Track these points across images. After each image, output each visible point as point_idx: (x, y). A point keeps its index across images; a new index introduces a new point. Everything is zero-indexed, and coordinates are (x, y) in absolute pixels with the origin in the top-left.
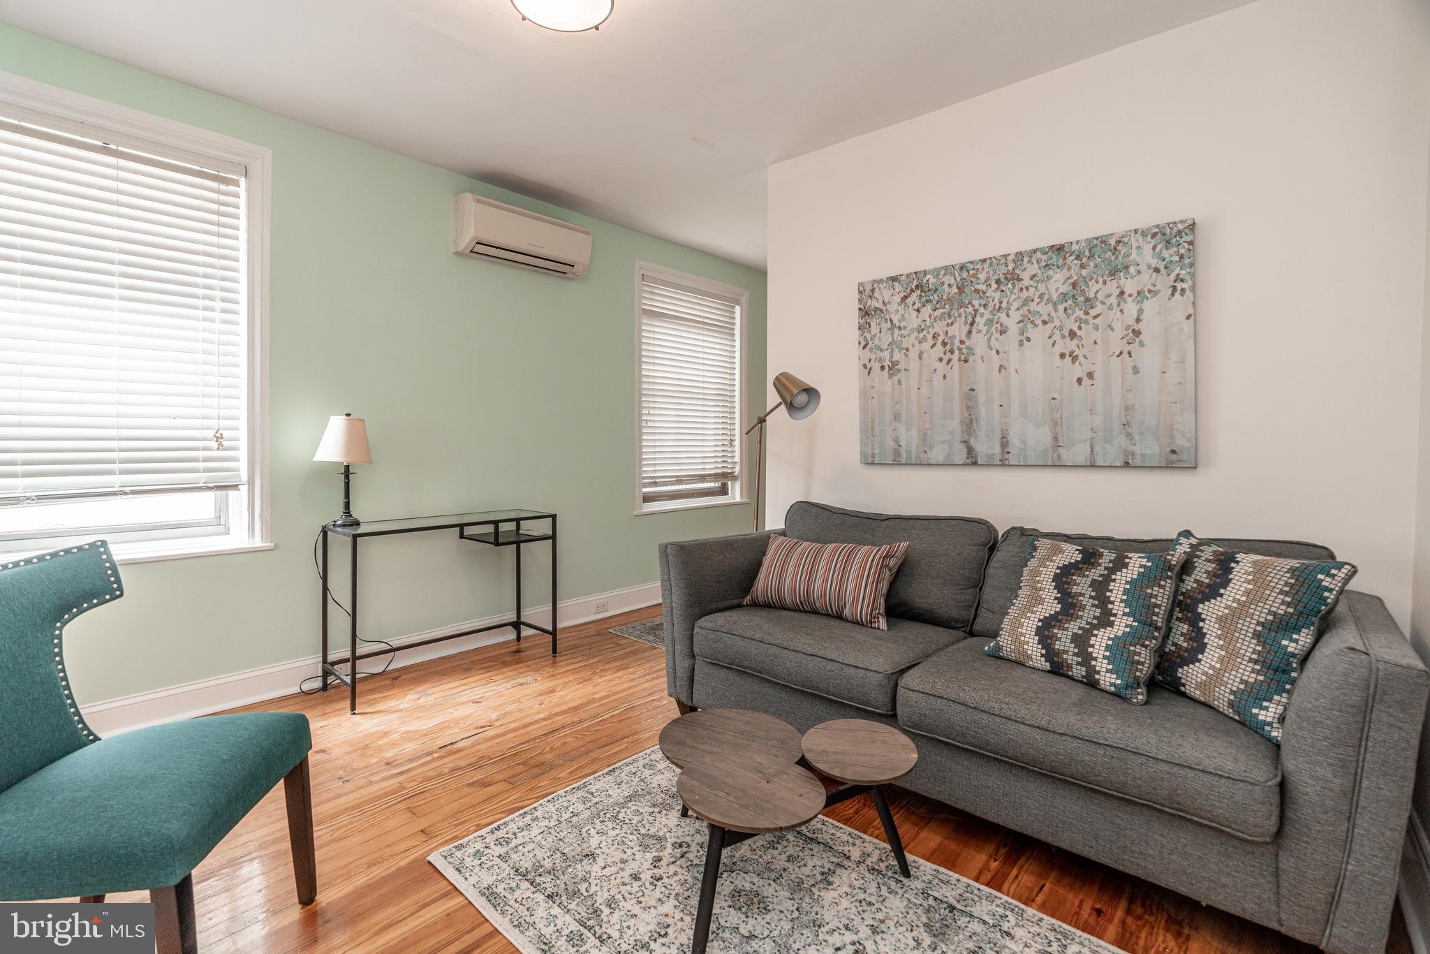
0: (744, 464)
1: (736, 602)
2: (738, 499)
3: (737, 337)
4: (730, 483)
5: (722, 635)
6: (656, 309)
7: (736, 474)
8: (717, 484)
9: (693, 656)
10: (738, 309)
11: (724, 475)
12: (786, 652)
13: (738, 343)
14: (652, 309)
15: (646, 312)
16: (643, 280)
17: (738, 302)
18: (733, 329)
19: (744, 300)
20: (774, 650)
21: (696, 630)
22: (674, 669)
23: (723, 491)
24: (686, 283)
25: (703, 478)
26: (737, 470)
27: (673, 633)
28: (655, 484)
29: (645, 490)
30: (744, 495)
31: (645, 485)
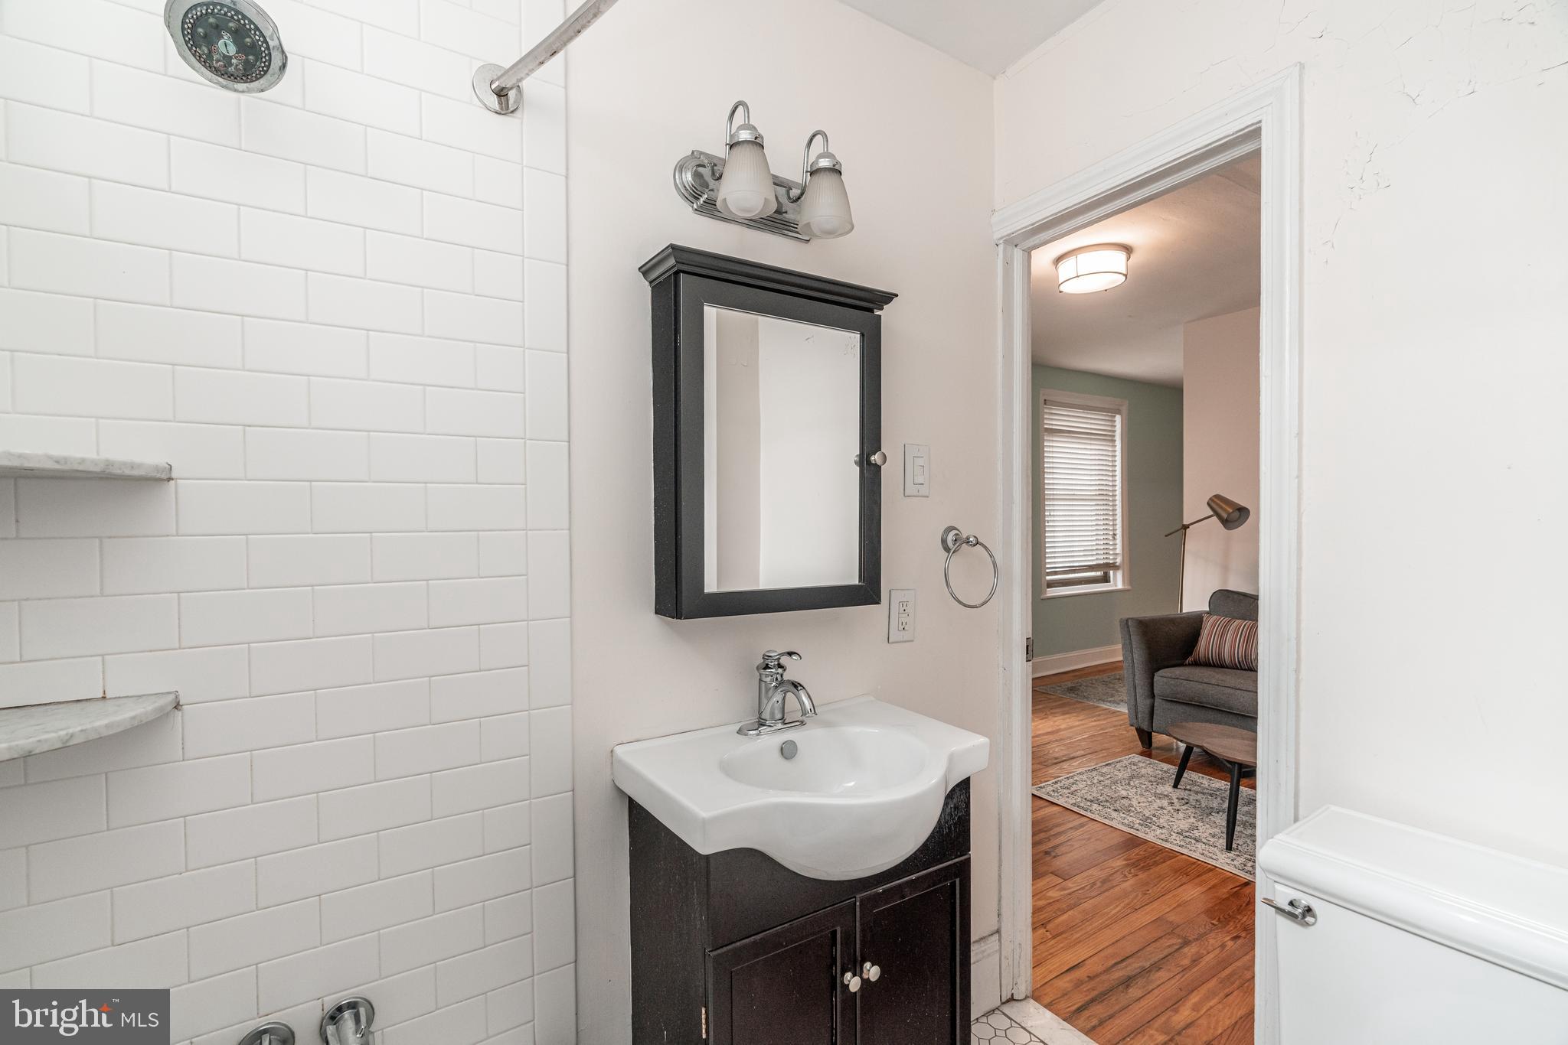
0: (1125, 556)
1: (1180, 662)
2: (1120, 586)
3: (1118, 443)
4: (1111, 572)
5: (1181, 681)
6: (1054, 427)
7: (1117, 564)
8: (1099, 573)
9: (1153, 696)
10: (1118, 418)
11: (1108, 566)
12: (1239, 692)
13: (1118, 448)
14: (1051, 427)
15: (1047, 430)
16: (1045, 404)
17: (1119, 412)
18: (1114, 436)
19: (1124, 409)
20: (1229, 690)
21: (1156, 678)
22: (1136, 706)
23: (1105, 579)
24: (1077, 402)
25: (1091, 568)
26: (1119, 560)
27: (1134, 681)
28: (1056, 573)
29: (1048, 578)
30: (1126, 582)
31: (1049, 574)
